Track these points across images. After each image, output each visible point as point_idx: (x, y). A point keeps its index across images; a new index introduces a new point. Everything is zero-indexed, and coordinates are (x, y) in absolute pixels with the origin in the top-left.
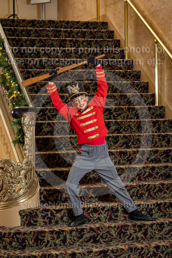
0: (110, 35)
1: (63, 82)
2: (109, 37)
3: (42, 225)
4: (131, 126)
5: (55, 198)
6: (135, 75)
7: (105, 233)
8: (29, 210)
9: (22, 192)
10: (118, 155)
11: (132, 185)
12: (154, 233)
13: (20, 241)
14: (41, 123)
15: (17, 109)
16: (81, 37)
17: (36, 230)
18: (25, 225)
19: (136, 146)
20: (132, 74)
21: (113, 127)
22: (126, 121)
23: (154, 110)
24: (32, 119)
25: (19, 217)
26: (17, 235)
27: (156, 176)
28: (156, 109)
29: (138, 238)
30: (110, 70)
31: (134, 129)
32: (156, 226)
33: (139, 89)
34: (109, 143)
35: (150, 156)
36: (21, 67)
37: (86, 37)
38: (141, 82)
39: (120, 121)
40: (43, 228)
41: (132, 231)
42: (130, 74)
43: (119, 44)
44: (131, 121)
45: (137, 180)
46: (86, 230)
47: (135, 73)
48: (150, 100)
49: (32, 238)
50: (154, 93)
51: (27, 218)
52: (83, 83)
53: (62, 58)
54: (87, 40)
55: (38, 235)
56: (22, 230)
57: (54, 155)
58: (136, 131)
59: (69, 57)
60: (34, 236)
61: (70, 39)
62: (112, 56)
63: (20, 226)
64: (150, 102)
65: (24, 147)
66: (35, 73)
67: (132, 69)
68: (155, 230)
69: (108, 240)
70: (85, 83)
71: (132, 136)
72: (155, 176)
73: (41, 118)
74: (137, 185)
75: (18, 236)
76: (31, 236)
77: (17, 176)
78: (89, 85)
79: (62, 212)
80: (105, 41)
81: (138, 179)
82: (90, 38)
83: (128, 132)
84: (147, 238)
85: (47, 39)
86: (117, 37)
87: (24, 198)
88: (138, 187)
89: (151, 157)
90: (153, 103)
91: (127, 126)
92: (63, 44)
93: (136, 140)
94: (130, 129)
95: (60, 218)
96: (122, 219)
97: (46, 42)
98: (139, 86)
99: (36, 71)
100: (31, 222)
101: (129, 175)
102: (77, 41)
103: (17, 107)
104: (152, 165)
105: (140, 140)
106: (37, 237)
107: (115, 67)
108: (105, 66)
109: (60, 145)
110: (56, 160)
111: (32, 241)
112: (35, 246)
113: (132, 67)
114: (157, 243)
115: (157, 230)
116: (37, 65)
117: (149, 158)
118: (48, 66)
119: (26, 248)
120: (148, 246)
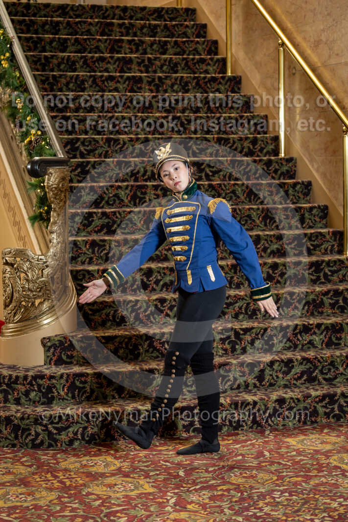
0: (199, 32)
1: (116, 114)
2: (198, 36)
3: (81, 363)
4: (237, 192)
5: (104, 317)
6: (244, 102)
8: (59, 337)
9: (45, 306)
11: (238, 295)
12: (275, 378)
13: (44, 391)
15: (37, 161)
16: (148, 34)
17: (70, 371)
18: (53, 363)
22: (228, 184)
23: (276, 165)
24: (63, 179)
25: (41, 350)
26: (38, 380)
27: (279, 279)
28: (280, 162)
29: (247, 385)
30: (201, 95)
31: (242, 198)
32: (279, 365)
35: (270, 245)
36: (43, 88)
37: (158, 35)
38: (254, 115)
39: (218, 184)
40: (83, 368)
43: (217, 48)
44: (237, 184)
45: (246, 286)
46: (158, 371)
47: (244, 99)
48: (270, 147)
49: (65, 385)
50: (277, 134)
51: (55, 351)
52: (153, 116)
53: (116, 73)
54: (159, 41)
55: (74, 381)
56: (47, 372)
57: (101, 243)
58: (246, 202)
59: (128, 71)
60: (67, 381)
61: (130, 38)
62: (204, 69)
63: (43, 364)
64: (270, 150)
65: (49, 228)
67: (239, 93)
68: (276, 372)
71: (239, 209)
72: (277, 280)
73: (79, 178)
74: (246, 295)
75: (40, 382)
76: (63, 381)
77: (38, 278)
79: (116, 342)
80: (192, 41)
82: (164, 37)
84: (264, 385)
85: (88, 39)
86: (212, 35)
87: (49, 316)
88: (247, 299)
89: (272, 247)
90: (276, 152)
91: (229, 193)
92: (116, 47)
93: (246, 216)
94: (234, 198)
95: (113, 351)
96: (220, 354)
97: (87, 45)
100: (62, 358)
101: (232, 278)
102: (142, 42)
103: (37, 158)
104: (273, 260)
105: (253, 216)
106: (73, 383)
107: (209, 89)
108: (190, 87)
109: (112, 226)
110: (106, 251)
111: (63, 390)
112: (69, 399)
113: (239, 89)
114: (281, 393)
115: (280, 371)
116: (71, 85)
117: (268, 248)
118: (91, 86)
119: (55, 402)
120: (264, 399)
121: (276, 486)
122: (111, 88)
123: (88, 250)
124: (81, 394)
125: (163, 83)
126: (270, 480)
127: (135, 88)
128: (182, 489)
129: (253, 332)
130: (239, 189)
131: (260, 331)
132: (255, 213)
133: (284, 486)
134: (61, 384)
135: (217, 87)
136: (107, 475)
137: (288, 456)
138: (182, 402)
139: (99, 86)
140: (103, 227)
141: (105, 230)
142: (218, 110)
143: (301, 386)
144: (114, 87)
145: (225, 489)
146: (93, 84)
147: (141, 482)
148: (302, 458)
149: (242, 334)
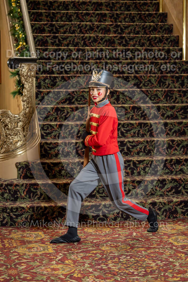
1: (87, 35)
4: (152, 81)
5: (56, 152)
6: (167, 28)
7: (101, 188)
8: (25, 162)
9: (19, 144)
10: (131, 111)
11: (139, 141)
12: (155, 190)
13: (12, 193)
14: (54, 77)
15: (13, 59)
17: (29, 182)
18: (22, 178)
19: (154, 101)
20: (163, 27)
21: (132, 82)
22: (146, 76)
23: (179, 65)
25: (16, 170)
26: (9, 187)
28: (182, 63)
30: (140, 24)
31: (155, 84)
32: (157, 183)
33: (169, 44)
34: (125, 98)
35: (166, 112)
38: (170, 36)
39: (140, 76)
41: (131, 187)
42: (161, 28)
44: (152, 76)
47: (167, 26)
49: (24, 190)
51: (23, 170)
52: (108, 36)
53: (91, 11)
55: (30, 187)
56: (16, 182)
57: (62, 109)
58: (158, 87)
59: (99, 10)
60: (26, 188)
62: (146, 9)
63: (16, 178)
65: (22, 99)
66: (58, 26)
68: (155, 187)
69: (105, 195)
70: (110, 37)
71: (150, 91)
74: (144, 141)
76: (23, 188)
77: (14, 128)
78: (114, 38)
79: (59, 166)
81: (149, 136)
83: (148, 87)
87: (21, 150)
88: (145, 143)
91: (147, 81)
93: (155, 95)
94: (150, 84)
95: (58, 171)
98: (169, 40)
99: (60, 24)
100: (27, 175)
101: (139, 131)
104: (165, 121)
105: (158, 95)
106: (29, 189)
107: (147, 20)
108: (136, 19)
109: (72, 99)
110: (65, 114)
111: (24, 193)
112: (27, 198)
113: (166, 20)
114: (155, 199)
115: (158, 186)
116: (63, 19)
117: (165, 114)
118: (75, 19)
119: (19, 200)
120: (143, 202)
121: (126, 252)
122: (87, 20)
123: (54, 113)
124: (34, 195)
125: (119, 17)
126: (125, 249)
127: (102, 20)
128: (70, 251)
129: (144, 163)
130: (153, 79)
131: (149, 162)
132: (160, 93)
133: (131, 252)
134: (22, 189)
135: (152, 19)
136: (33, 242)
137: (146, 236)
138: (93, 202)
139: (80, 19)
140: (66, 100)
141: (68, 102)
142: (150, 33)
143: (171, 196)
144: (89, 19)
145: (94, 253)
146: (77, 18)
147: (49, 247)
148: (154, 237)
149: (138, 164)
